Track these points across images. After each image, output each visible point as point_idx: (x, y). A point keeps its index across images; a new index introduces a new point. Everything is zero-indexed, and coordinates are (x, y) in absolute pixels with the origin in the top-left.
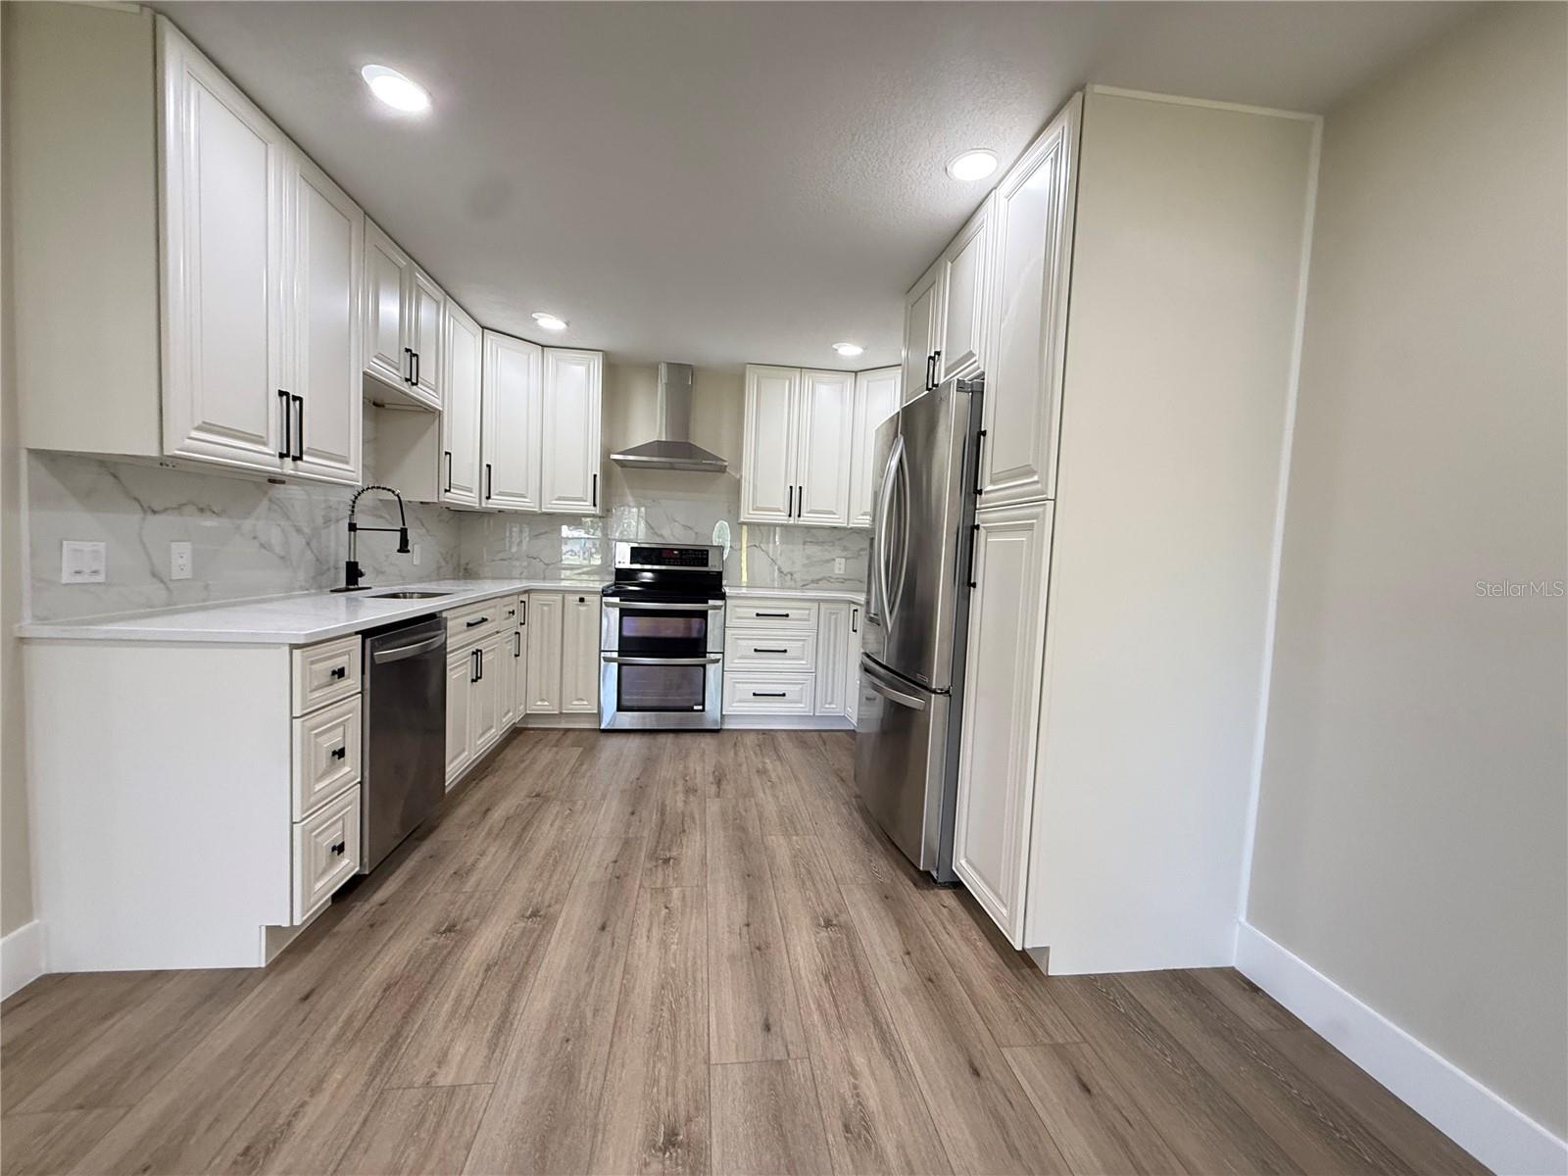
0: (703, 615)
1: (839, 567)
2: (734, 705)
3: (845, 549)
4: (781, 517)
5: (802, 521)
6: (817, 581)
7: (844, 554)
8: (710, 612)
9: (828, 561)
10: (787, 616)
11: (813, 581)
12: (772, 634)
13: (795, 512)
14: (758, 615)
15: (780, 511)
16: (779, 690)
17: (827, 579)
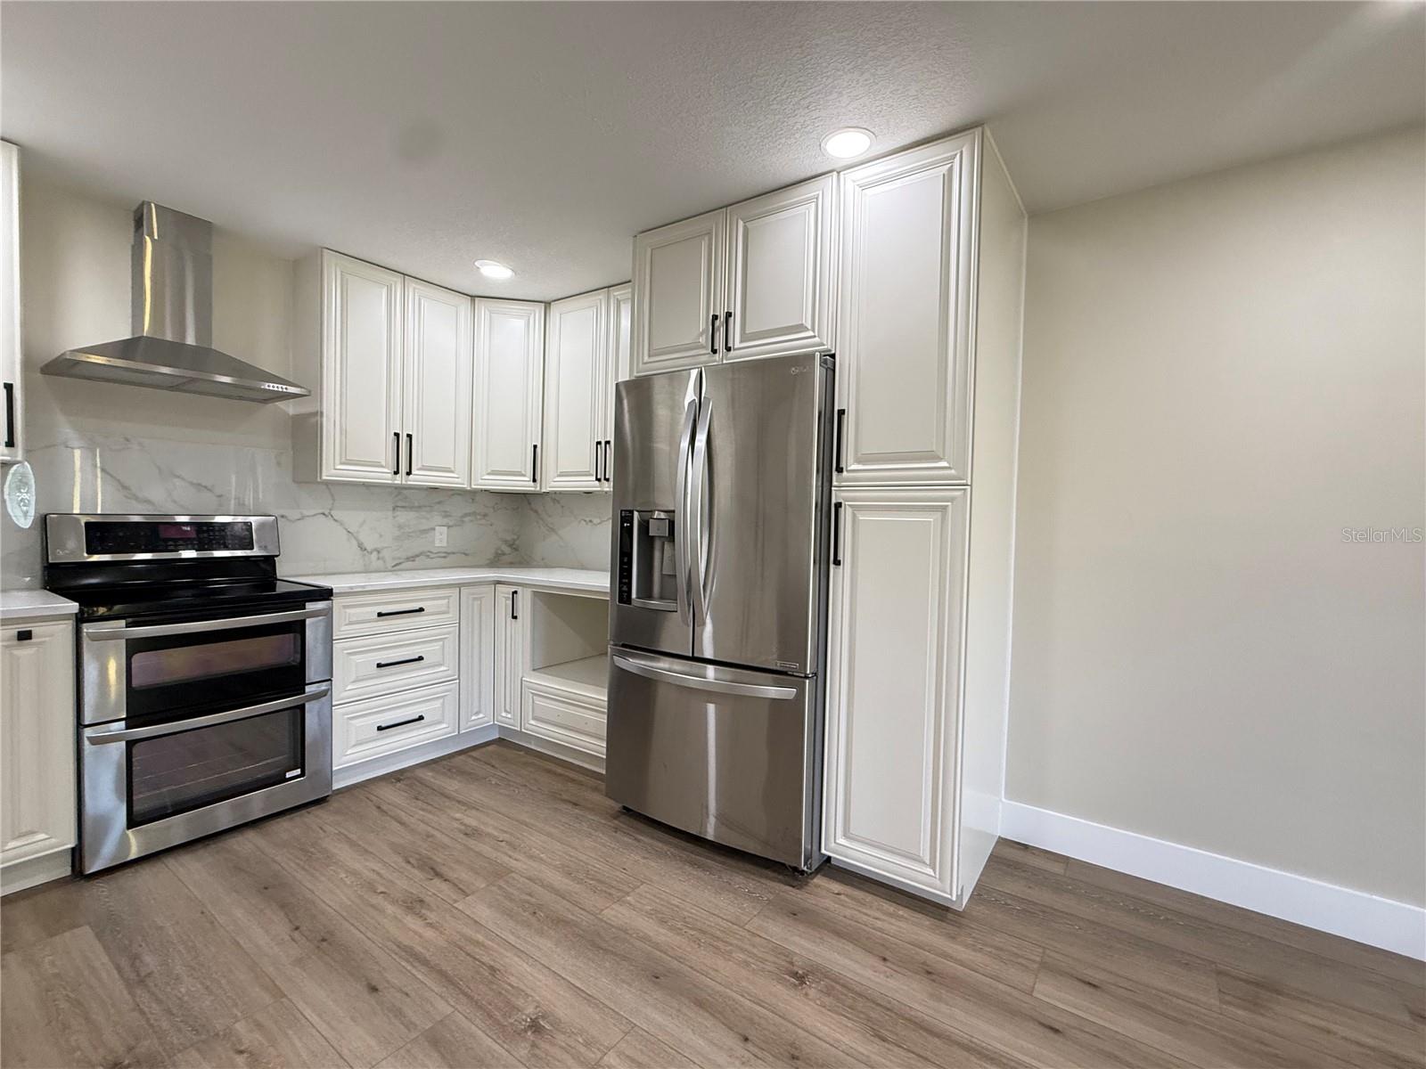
0: (298, 628)
1: (440, 538)
2: (349, 752)
3: (446, 515)
4: (384, 475)
5: (412, 481)
6: (412, 558)
7: (446, 521)
8: (308, 621)
9: (425, 531)
10: (421, 610)
11: (408, 559)
12: (401, 638)
13: (404, 468)
14: (380, 615)
15: (382, 466)
16: (412, 713)
17: (427, 554)
